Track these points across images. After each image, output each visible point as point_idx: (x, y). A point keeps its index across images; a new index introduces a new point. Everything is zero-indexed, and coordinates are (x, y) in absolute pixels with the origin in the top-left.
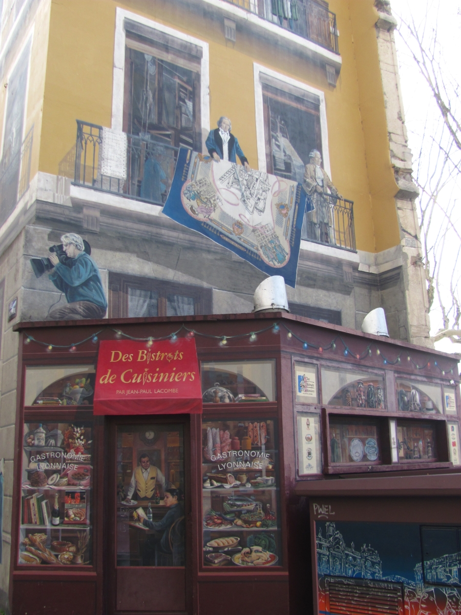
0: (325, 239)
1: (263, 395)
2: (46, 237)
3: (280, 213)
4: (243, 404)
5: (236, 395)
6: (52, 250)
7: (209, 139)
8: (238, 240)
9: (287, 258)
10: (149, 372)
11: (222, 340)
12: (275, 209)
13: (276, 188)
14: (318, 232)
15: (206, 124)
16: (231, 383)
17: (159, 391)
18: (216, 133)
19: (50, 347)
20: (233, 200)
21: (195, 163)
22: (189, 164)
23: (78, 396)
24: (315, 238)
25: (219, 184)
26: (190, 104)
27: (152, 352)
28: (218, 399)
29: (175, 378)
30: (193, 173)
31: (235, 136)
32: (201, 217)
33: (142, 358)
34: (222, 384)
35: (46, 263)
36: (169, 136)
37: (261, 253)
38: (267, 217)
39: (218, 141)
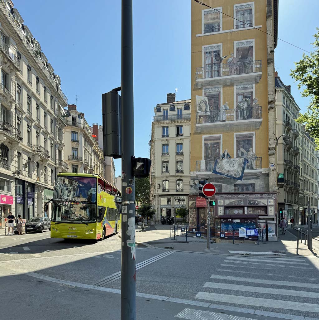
0: (252, 168)
3: (239, 166)
6: (193, 183)
7: (222, 156)
8: (228, 174)
9: (240, 175)
13: (238, 161)
14: (250, 168)
17: (202, 204)
18: (224, 153)
19: (192, 198)
20: (227, 166)
21: (219, 162)
23: (194, 205)
24: (249, 169)
25: (224, 164)
31: (228, 153)
32: (220, 172)
36: (213, 158)
37: (234, 175)
38: (236, 168)
39: (224, 155)
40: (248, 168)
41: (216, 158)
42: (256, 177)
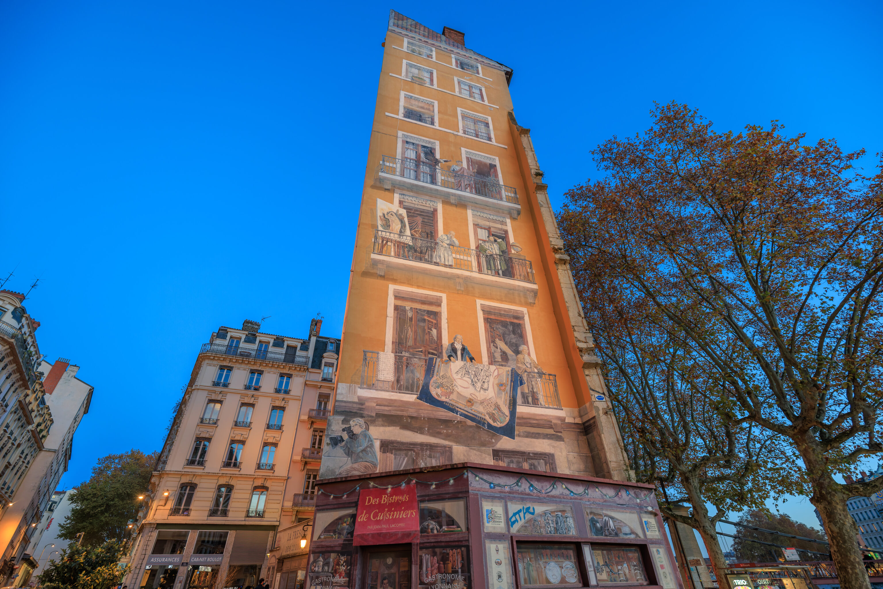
0: (535, 402)
1: (459, 527)
2: (341, 422)
3: (500, 389)
4: (445, 533)
5: (441, 527)
6: (344, 430)
7: (447, 350)
8: (470, 411)
9: (508, 419)
10: (388, 511)
11: (432, 485)
12: (496, 388)
13: (496, 373)
14: (530, 399)
15: (446, 342)
16: (438, 517)
17: (393, 526)
18: (452, 344)
19: (332, 497)
20: (465, 385)
21: (439, 365)
22: (435, 367)
23: (345, 532)
24: (528, 403)
25: (455, 376)
26: (434, 332)
27: (390, 496)
28: (430, 530)
29: (403, 515)
30: (438, 372)
31: (465, 345)
32: (443, 399)
33: (384, 500)
34: (433, 519)
35: (339, 439)
36: (421, 352)
37: (487, 418)
38: (491, 393)
39: (454, 350)
40: (526, 402)
41: (429, 353)
42: (551, 431)
